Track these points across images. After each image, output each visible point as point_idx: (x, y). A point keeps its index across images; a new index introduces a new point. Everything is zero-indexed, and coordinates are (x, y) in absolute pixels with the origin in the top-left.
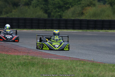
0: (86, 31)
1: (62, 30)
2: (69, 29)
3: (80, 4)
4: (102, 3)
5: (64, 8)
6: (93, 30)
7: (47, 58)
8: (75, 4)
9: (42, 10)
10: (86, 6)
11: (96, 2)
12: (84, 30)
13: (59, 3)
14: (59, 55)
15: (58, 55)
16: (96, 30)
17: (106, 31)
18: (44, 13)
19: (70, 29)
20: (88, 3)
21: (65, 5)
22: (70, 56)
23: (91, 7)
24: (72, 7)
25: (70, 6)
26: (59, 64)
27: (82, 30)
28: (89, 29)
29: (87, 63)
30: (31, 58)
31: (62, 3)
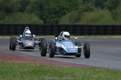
0: (89, 37)
3: (77, 9)
4: (99, 9)
5: (60, 14)
6: (96, 36)
7: (57, 66)
8: (72, 10)
9: (37, 16)
10: (83, 12)
11: (93, 7)
13: (55, 9)
15: (65, 62)
16: (99, 36)
17: (109, 37)
18: (40, 19)
20: (86, 8)
21: (62, 11)
22: (79, 64)
23: (89, 12)
24: (68, 12)
25: (67, 12)
26: (71, 72)
27: (85, 36)
28: (92, 35)
29: (101, 71)
30: (40, 66)
31: (57, 9)
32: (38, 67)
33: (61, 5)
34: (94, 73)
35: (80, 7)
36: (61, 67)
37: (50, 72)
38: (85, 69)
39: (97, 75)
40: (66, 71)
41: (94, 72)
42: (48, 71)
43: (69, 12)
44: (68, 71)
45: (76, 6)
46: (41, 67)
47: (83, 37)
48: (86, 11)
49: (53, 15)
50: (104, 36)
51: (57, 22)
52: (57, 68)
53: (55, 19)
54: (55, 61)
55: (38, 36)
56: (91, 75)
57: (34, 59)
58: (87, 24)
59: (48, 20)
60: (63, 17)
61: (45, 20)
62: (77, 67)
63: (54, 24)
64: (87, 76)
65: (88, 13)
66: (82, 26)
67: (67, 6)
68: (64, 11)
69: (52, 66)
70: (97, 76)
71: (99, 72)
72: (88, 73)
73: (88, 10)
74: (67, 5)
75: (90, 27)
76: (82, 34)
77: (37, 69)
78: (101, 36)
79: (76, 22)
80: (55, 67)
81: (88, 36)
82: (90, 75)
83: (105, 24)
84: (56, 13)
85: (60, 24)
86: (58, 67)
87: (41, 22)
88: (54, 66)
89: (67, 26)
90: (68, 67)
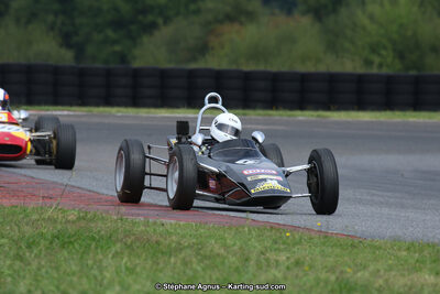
1: (153, 110)
2: (178, 107)
3: (198, 12)
4: (277, 11)
5: (133, 27)
6: (271, 112)
8: (178, 14)
9: (51, 34)
10: (220, 22)
13: (116, 9)
16: (281, 112)
17: (318, 116)
18: (61, 46)
19: (183, 106)
20: (228, 9)
21: (140, 17)
23: (241, 23)
24: (165, 23)
25: (160, 21)
26: (194, 240)
28: (254, 108)
29: (301, 238)
30: (79, 218)
31: (126, 9)
32: (73, 222)
34: (276, 246)
35: (209, 4)
36: (155, 223)
39: (289, 255)
40: (174, 238)
41: (275, 242)
42: (111, 237)
43: (167, 20)
44: (184, 236)
46: (83, 223)
48: (230, 18)
49: (110, 33)
50: (298, 113)
51: (123, 58)
52: (142, 228)
53: (117, 48)
55: (60, 107)
56: (268, 255)
57: (51, 192)
58: (234, 67)
59: (90, 50)
60: (145, 39)
61: (80, 51)
65: (236, 26)
66: (219, 76)
68: (150, 18)
69: (122, 219)
70: (288, 258)
75: (248, 77)
77: (71, 229)
78: (289, 113)
79: (194, 59)
80: (134, 224)
82: (261, 253)
83: (301, 68)
84: (118, 24)
85: (137, 64)
86: (147, 224)
87: (66, 57)
88: (130, 218)
89: (163, 75)
90: (181, 223)
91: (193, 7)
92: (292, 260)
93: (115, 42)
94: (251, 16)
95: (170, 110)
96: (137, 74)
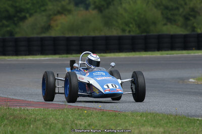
0: (67, 57)
1: (24, 57)
2: (36, 55)
3: (45, 10)
4: (82, 9)
5: (16, 19)
6: (79, 55)
7: (18, 107)
8: (36, 12)
10: (55, 15)
11: (71, 7)
12: (63, 56)
13: (7, 11)
14: (31, 100)
15: (29, 100)
19: (38, 54)
20: (59, 8)
21: (18, 14)
23: (65, 15)
25: (27, 15)
26: (42, 117)
27: (61, 56)
28: (71, 54)
29: (92, 113)
31: (12, 11)
33: (17, 4)
34: (80, 118)
35: (50, 6)
36: (24, 109)
37: (7, 119)
38: (65, 111)
39: (86, 121)
40: (33, 116)
41: (80, 116)
42: (3, 117)
43: (31, 15)
44: (37, 115)
45: (43, 5)
47: (56, 57)
48: (59, 13)
49: (5, 22)
51: (11, 34)
52: (18, 112)
53: (8, 29)
54: (13, 99)
56: (76, 122)
58: (62, 35)
60: (21, 24)
62: (51, 109)
63: (7, 37)
64: (69, 122)
65: (63, 16)
66: (55, 40)
67: (28, 6)
68: (23, 14)
69: (9, 108)
70: (85, 123)
71: (88, 116)
72: (71, 117)
73: (63, 11)
74: (28, 4)
75: (68, 39)
76: (55, 52)
79: (44, 33)
80: (14, 110)
81: (65, 56)
82: (74, 121)
83: (93, 34)
84: (9, 18)
85: (17, 36)
86: (20, 110)
88: (12, 108)
89: (29, 40)
90: (36, 109)
91: (43, 8)
92: (87, 123)
93: (7, 26)
94: (69, 11)
95: (33, 56)
96: (17, 41)
